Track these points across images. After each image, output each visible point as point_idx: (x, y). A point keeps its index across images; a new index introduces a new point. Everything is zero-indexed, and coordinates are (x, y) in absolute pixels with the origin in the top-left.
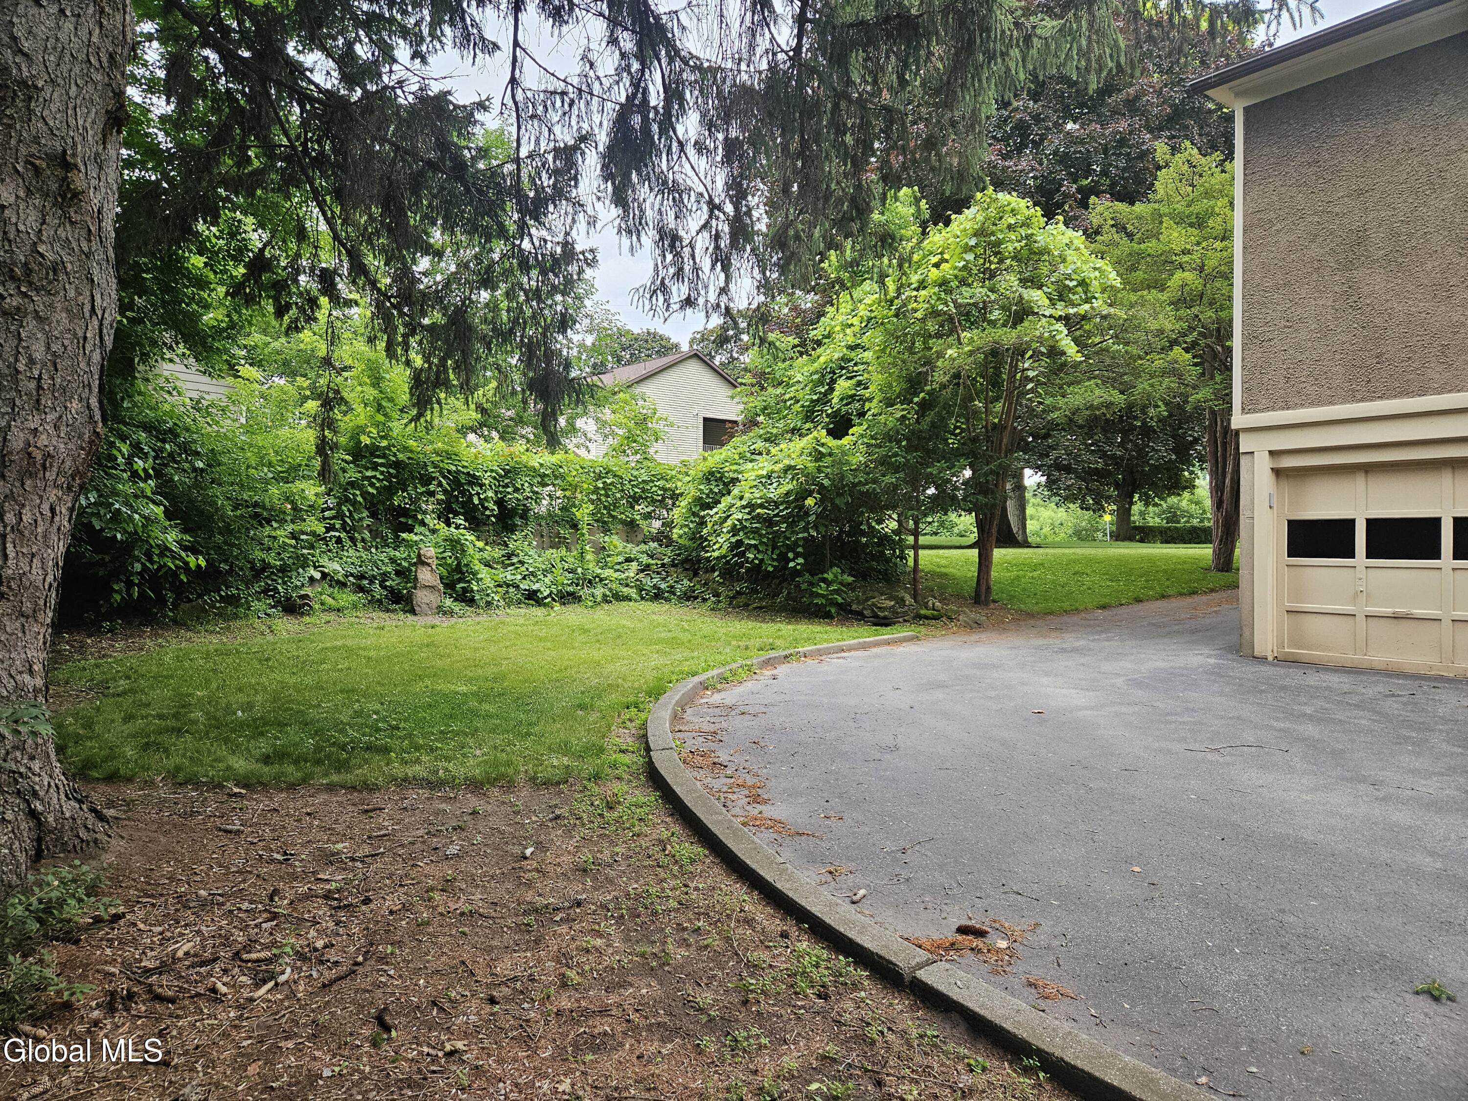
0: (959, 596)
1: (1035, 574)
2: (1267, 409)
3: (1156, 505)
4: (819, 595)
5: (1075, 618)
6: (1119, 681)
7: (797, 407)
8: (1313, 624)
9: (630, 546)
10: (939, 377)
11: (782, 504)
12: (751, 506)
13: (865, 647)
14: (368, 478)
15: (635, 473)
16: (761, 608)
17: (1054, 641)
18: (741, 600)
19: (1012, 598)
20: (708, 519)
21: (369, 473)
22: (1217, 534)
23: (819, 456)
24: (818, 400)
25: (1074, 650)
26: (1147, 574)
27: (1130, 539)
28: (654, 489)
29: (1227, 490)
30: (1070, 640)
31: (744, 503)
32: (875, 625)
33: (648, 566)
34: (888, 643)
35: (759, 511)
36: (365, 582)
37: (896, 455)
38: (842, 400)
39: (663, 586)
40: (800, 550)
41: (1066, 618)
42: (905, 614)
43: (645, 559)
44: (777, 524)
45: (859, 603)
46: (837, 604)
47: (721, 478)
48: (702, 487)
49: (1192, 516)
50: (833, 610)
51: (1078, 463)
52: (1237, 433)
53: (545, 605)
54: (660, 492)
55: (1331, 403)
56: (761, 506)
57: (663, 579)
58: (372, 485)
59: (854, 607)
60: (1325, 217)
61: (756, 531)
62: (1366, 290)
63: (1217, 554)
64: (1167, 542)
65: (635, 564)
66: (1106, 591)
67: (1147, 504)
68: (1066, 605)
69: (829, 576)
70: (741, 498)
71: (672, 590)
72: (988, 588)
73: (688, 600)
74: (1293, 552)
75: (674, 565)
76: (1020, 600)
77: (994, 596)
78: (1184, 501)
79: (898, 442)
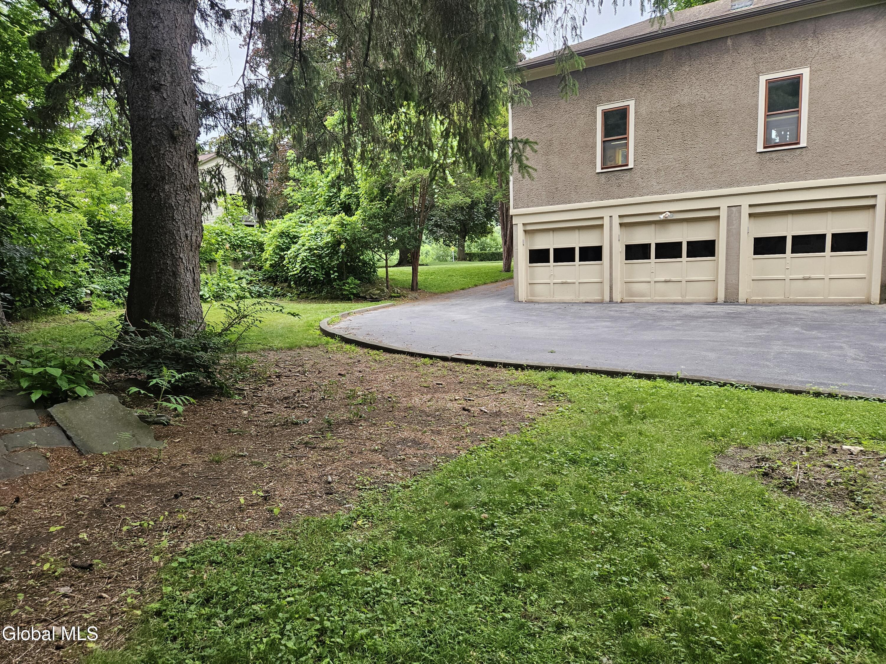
0: (404, 288)
1: (433, 277)
2: (522, 207)
3: (476, 242)
4: (345, 290)
5: (453, 294)
6: (476, 312)
7: (322, 199)
8: (538, 288)
9: (238, 271)
10: (398, 190)
11: (325, 247)
12: (310, 249)
13: (375, 309)
14: (100, 239)
15: (236, 233)
16: (315, 298)
17: (447, 302)
18: (304, 295)
19: (426, 287)
20: (286, 256)
21: (100, 236)
22: (504, 256)
23: (342, 225)
24: (332, 196)
25: (458, 304)
26: (478, 274)
27: (465, 260)
28: (247, 241)
29: (508, 236)
30: (453, 301)
31: (306, 248)
32: (371, 301)
33: (251, 281)
34: (384, 307)
35: (315, 251)
36: (112, 294)
37: (379, 225)
38: (345, 196)
39: (262, 291)
40: (335, 269)
41: (449, 294)
42: (385, 296)
43: (249, 278)
44: (324, 257)
45: (363, 293)
46: (353, 294)
47: (288, 235)
48: (279, 240)
49: (491, 247)
50: (352, 297)
51: (445, 223)
52: (512, 216)
53: (208, 302)
54: (251, 243)
55: (542, 206)
56: (316, 249)
57: (260, 287)
58: (103, 243)
59: (361, 295)
60: (539, 134)
61: (314, 261)
62: (552, 163)
63: (505, 265)
64: (482, 261)
65: (244, 280)
66: (463, 282)
67: (472, 242)
68: (448, 289)
69: (349, 281)
70: (303, 245)
71: (267, 293)
72: (417, 283)
73: (275, 296)
74: (531, 262)
75: (263, 280)
76: (430, 289)
77: (419, 287)
78: (488, 239)
79: (379, 219)
